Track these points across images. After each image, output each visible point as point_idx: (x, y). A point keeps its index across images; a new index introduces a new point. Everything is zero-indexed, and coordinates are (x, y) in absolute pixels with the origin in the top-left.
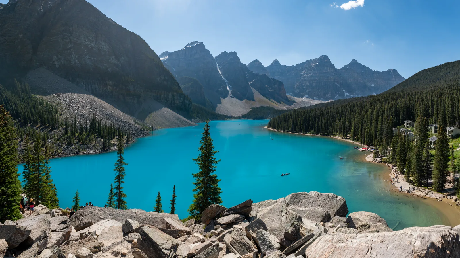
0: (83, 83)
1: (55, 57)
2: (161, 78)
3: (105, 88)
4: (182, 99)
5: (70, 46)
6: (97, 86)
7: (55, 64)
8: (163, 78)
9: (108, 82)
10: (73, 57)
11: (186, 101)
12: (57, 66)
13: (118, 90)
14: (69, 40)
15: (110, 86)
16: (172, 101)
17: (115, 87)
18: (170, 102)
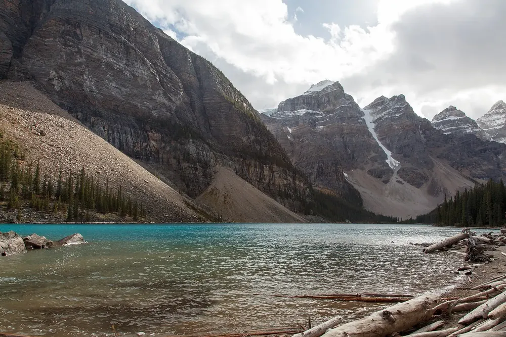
0: (104, 128)
1: (53, 73)
2: (249, 138)
3: (146, 144)
4: (289, 178)
5: (79, 61)
6: (129, 136)
7: (54, 83)
8: (253, 138)
9: (150, 133)
10: (86, 80)
11: (297, 182)
12: (57, 88)
13: (168, 148)
14: (76, 50)
15: (154, 140)
16: (269, 181)
17: (163, 145)
18: (267, 181)
